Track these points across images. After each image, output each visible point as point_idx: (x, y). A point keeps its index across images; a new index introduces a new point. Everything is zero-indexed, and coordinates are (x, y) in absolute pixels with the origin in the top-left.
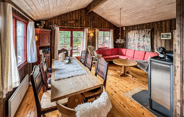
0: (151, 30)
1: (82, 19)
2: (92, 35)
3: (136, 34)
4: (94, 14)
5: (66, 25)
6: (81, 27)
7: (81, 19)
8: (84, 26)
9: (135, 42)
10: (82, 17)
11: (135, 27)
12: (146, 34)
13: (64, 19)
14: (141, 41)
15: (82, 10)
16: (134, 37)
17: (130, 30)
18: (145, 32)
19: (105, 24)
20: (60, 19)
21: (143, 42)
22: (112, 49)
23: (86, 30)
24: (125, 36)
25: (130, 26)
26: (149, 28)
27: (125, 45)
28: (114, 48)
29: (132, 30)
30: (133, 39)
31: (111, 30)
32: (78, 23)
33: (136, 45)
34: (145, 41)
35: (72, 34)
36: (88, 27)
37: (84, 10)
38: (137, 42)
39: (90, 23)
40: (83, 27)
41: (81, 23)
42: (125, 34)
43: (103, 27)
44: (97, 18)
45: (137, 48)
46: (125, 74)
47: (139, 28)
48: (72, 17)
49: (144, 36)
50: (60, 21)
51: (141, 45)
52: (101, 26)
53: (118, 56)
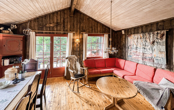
0: (167, 32)
1: (66, 22)
2: (77, 41)
3: (139, 40)
4: (82, 15)
5: (45, 29)
6: (64, 31)
7: (64, 22)
8: (69, 30)
9: (139, 51)
10: (66, 19)
11: (138, 30)
12: (157, 38)
13: (42, 21)
14: (148, 50)
15: (66, 11)
16: (136, 44)
17: (131, 34)
18: (155, 36)
19: (97, 28)
20: (37, 22)
21: (151, 52)
22: (105, 60)
23: (71, 35)
24: (124, 42)
25: (131, 29)
26: (163, 29)
27: (124, 55)
28: (109, 57)
29: (134, 34)
30: (135, 46)
31: (105, 35)
32: (60, 27)
33: (140, 56)
34: (156, 50)
35: (52, 40)
36: (73, 31)
37: (68, 11)
38: (141, 51)
39: (77, 26)
40: (67, 31)
41: (64, 27)
42: (124, 39)
43: (94, 30)
44: (85, 20)
45: (141, 60)
46: (115, 106)
47: (144, 29)
48: (53, 19)
49: (153, 42)
50: (37, 24)
51: (148, 56)
52: (91, 29)
53: (113, 69)
